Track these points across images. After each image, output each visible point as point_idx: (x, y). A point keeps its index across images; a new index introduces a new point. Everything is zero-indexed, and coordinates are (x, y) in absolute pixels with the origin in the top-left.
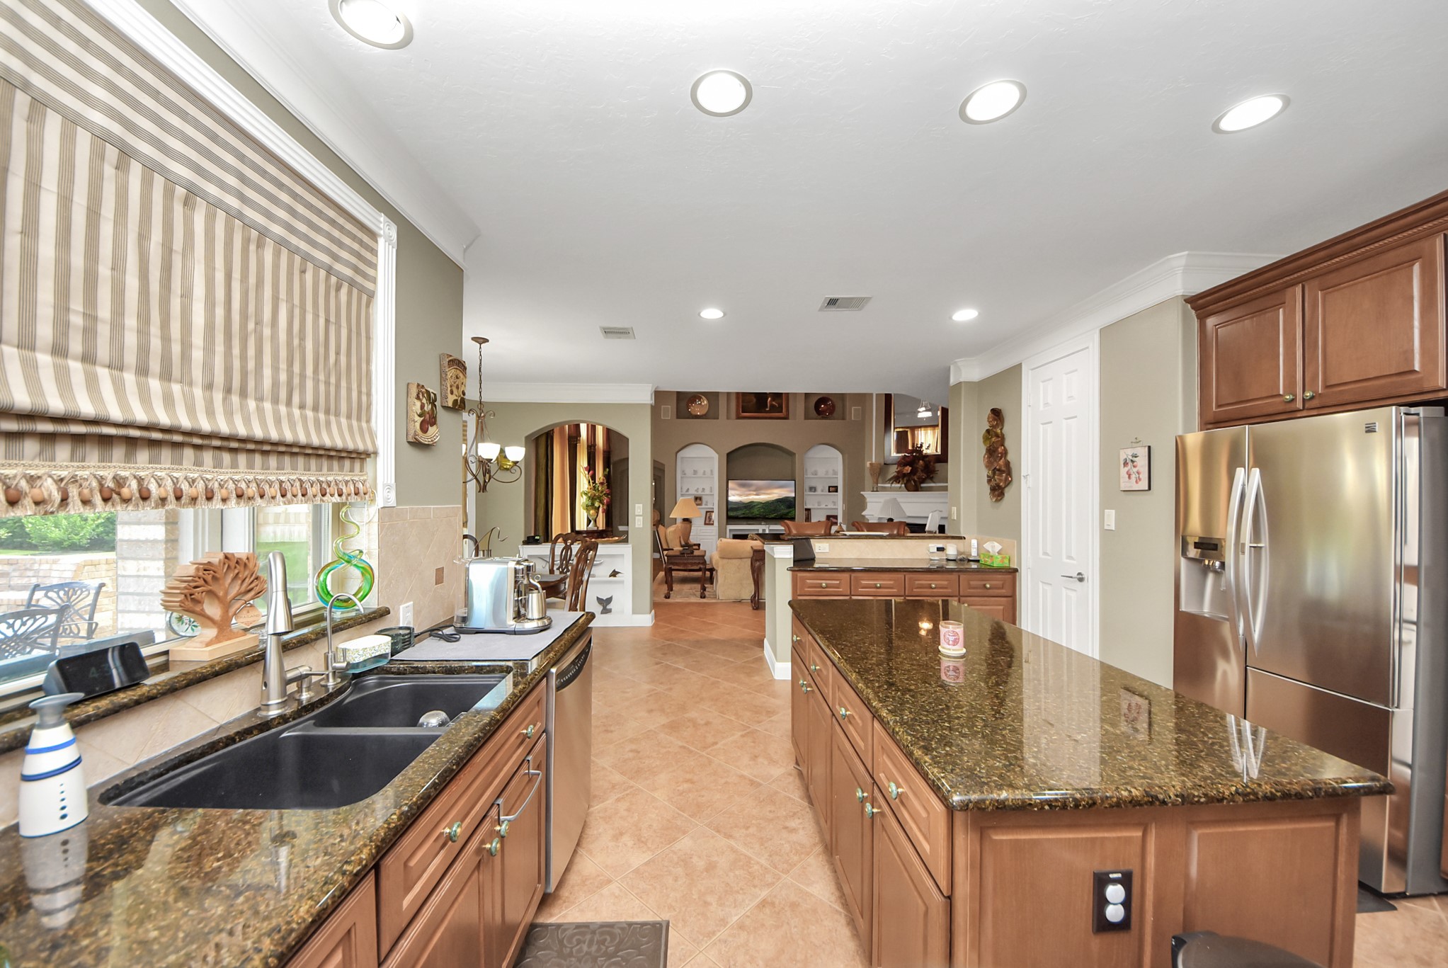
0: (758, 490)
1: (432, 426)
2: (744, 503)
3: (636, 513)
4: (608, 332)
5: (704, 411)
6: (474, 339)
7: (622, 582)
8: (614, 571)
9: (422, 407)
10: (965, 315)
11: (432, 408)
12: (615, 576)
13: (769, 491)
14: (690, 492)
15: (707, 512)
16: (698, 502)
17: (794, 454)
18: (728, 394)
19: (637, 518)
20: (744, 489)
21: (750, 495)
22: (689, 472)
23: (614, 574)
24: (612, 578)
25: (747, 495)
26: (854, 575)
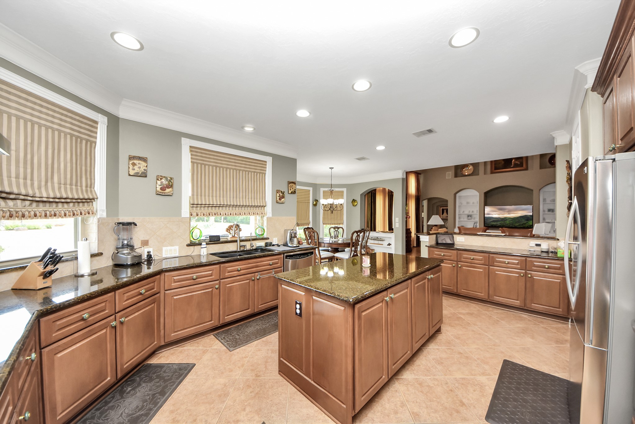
0: (509, 211)
1: (283, 198)
2: (501, 218)
3: (396, 222)
4: (359, 159)
5: (471, 172)
6: (330, 168)
7: (391, 248)
8: (389, 243)
9: (279, 195)
10: (501, 119)
11: (283, 195)
12: (389, 245)
13: (516, 212)
14: (465, 213)
15: (475, 223)
16: (469, 218)
17: (532, 190)
18: (485, 163)
19: (396, 223)
20: (501, 211)
21: (505, 214)
22: (464, 203)
23: (389, 244)
24: (388, 246)
25: (503, 214)
26: (459, 252)
